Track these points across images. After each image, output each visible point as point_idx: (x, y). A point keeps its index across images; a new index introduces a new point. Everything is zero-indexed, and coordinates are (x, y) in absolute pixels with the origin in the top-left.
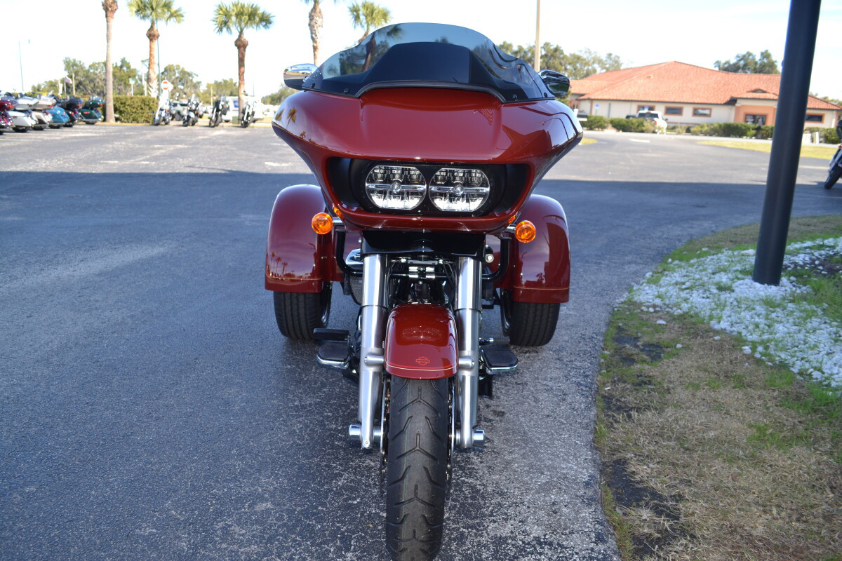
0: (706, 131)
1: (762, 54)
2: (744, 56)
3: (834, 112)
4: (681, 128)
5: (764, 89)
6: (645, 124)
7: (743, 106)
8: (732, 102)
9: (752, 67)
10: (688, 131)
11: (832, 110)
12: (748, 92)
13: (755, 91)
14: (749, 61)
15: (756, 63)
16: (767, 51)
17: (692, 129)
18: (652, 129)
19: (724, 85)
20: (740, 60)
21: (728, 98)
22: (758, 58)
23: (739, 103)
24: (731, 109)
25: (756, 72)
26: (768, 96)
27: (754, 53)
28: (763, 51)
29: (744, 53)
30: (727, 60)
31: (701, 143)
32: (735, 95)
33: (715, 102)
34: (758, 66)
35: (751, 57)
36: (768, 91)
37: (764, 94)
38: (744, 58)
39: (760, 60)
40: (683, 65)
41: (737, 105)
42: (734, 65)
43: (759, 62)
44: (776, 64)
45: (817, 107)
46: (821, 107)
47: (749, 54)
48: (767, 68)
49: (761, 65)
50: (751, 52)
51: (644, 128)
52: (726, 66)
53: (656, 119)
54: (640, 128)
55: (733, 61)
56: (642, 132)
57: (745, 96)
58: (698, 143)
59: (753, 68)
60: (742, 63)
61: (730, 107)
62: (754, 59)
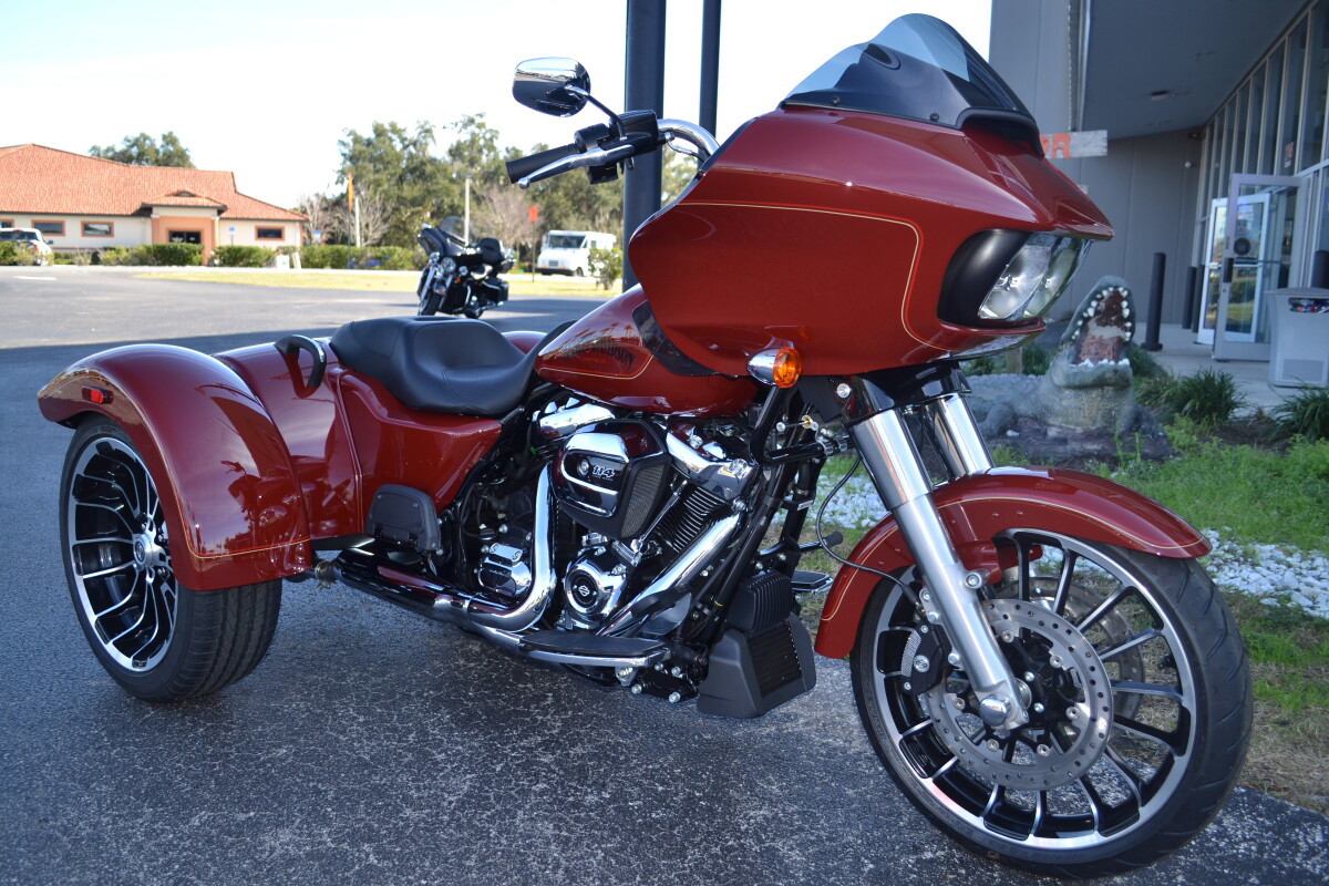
0: (126, 258)
1: (164, 137)
2: (137, 140)
3: (298, 224)
4: (82, 254)
5: (192, 192)
6: (17, 250)
7: (163, 218)
8: (145, 211)
9: (152, 156)
10: (95, 260)
11: (294, 221)
12: (168, 196)
13: (178, 194)
14: (146, 147)
15: (157, 152)
16: (171, 133)
17: (102, 256)
18: (32, 258)
19: (125, 185)
20: (132, 146)
21: (136, 206)
22: (159, 143)
23: (156, 214)
24: (144, 223)
25: (159, 165)
26: (200, 201)
27: (152, 137)
28: (166, 134)
29: (137, 135)
30: (110, 145)
31: (140, 276)
32: (148, 201)
33: (116, 212)
34: (161, 155)
35: (148, 142)
36: (199, 194)
37: (192, 199)
38: (136, 143)
39: (162, 146)
40: (49, 152)
41: (153, 216)
42: (123, 153)
43: (161, 150)
44: (187, 153)
45: (272, 217)
46: (278, 217)
47: (146, 138)
48: (176, 160)
49: (164, 155)
50: (147, 133)
51: (16, 259)
52: (110, 154)
53: (34, 241)
54: (9, 259)
55: (120, 147)
56: (15, 264)
57: (164, 201)
58: (135, 276)
59: (153, 159)
60: (135, 150)
61: (143, 219)
62: (153, 145)
